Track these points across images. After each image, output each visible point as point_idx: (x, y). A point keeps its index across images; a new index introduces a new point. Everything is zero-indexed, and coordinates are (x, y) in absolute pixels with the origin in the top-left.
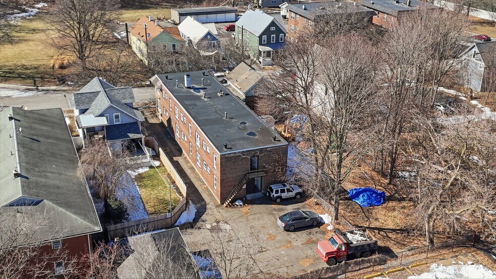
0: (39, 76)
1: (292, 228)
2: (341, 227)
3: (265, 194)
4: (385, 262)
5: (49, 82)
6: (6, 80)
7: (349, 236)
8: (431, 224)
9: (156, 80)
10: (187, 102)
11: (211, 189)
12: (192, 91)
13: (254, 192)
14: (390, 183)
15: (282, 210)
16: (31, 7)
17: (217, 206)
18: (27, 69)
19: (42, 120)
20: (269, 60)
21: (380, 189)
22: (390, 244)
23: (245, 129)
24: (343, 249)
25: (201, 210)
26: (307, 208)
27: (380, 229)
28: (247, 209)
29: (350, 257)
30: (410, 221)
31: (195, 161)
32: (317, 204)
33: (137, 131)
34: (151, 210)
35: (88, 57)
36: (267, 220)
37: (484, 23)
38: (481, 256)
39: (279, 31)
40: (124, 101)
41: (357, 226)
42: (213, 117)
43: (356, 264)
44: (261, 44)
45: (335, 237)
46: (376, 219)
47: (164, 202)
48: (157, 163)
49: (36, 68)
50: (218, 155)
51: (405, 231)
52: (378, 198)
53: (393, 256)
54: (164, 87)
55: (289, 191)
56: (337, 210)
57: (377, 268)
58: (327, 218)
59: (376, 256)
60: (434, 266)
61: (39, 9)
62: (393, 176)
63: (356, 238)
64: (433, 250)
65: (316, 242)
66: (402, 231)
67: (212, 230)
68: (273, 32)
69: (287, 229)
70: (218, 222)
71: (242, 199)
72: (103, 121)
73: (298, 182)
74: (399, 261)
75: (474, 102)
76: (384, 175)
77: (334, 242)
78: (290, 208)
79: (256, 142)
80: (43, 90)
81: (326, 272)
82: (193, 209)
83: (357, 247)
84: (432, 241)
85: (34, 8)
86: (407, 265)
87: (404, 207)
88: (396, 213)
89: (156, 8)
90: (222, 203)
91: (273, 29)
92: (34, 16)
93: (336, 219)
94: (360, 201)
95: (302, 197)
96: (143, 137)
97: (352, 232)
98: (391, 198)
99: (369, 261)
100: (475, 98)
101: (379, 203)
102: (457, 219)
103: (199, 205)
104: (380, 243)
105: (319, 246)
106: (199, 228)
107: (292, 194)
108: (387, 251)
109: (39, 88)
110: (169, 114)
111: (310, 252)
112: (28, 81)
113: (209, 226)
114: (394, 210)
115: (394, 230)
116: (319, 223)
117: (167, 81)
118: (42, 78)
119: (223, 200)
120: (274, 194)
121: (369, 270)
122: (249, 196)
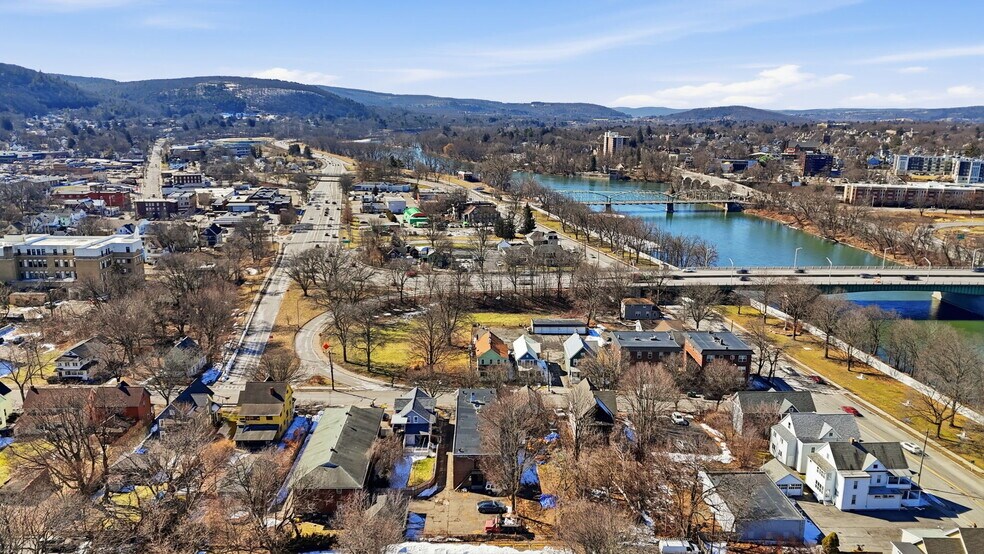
0: (398, 375)
4: (522, 540)
12: (474, 405)
15: (484, 499)
17: (450, 490)
19: (366, 416)
24: (497, 527)
28: (467, 494)
34: (410, 484)
44: (571, 365)
46: (544, 516)
47: (421, 480)
48: (433, 454)
61: (431, 308)
63: (509, 522)
67: (437, 503)
69: (480, 510)
70: (444, 499)
71: (467, 488)
72: (404, 421)
75: (723, 444)
83: (507, 528)
90: (454, 488)
100: (729, 440)
106: (431, 501)
113: (438, 501)
116: (503, 511)
117: (463, 394)
118: (399, 377)
122: (473, 487)
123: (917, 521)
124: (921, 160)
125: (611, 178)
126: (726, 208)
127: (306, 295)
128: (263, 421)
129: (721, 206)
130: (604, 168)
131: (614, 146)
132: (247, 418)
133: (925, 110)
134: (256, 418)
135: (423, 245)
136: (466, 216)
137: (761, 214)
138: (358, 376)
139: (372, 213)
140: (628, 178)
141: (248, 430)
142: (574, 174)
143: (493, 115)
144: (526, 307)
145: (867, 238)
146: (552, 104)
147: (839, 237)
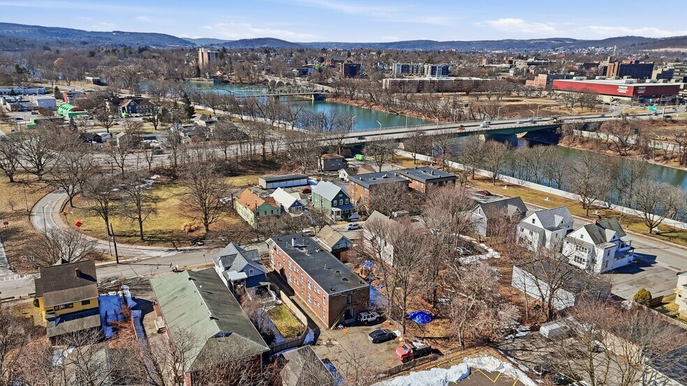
0: (175, 239)
1: (378, 341)
2: (408, 338)
3: (356, 319)
4: (436, 358)
5: (184, 243)
6: (152, 244)
7: (414, 343)
8: (462, 333)
9: (271, 242)
10: (298, 258)
11: (322, 320)
12: (297, 249)
13: (350, 318)
14: (434, 307)
15: (369, 329)
16: (147, 178)
17: (327, 329)
18: (164, 233)
19: (207, 278)
20: (339, 217)
21: (428, 311)
22: (439, 348)
23: (340, 276)
24: (412, 352)
25: (317, 333)
26: (384, 327)
27: (431, 338)
28: (346, 329)
29: (416, 357)
30: (449, 332)
31: (306, 300)
32: (391, 324)
33: (264, 280)
34: (285, 334)
35: (210, 223)
36: (361, 337)
37: (485, 179)
38: (492, 351)
39: (345, 196)
40: (253, 259)
41: (418, 337)
42: (317, 268)
43: (421, 361)
44: (333, 206)
45: (406, 345)
46: (428, 332)
47: (291, 328)
48: (280, 302)
49: (170, 232)
50: (327, 295)
51: (446, 338)
52: (428, 318)
53: (442, 355)
54: (278, 247)
55: (372, 316)
56: (404, 327)
57: (433, 362)
58: (398, 333)
59: (431, 355)
60: (466, 358)
61: (154, 180)
62: (436, 302)
63: (419, 345)
64: (464, 349)
65: (394, 349)
66: (444, 338)
67: (327, 345)
68: (341, 198)
69: (374, 342)
70: (330, 340)
71: (342, 324)
72: (244, 275)
73: (379, 311)
74: (445, 357)
75: (482, 245)
76: (430, 302)
77: (405, 348)
78: (374, 328)
79: (349, 286)
80: (181, 250)
81: (403, 367)
82: (312, 333)
83: (419, 350)
84: (463, 344)
85: (150, 179)
86: (450, 359)
87: (444, 323)
88: (440, 327)
89: (245, 175)
90: (330, 327)
91: (341, 195)
92: (152, 186)
93: (404, 333)
94: (417, 320)
95: (381, 319)
96: (269, 284)
97: (415, 341)
98: (435, 317)
99: (427, 359)
100: (483, 242)
101: (428, 321)
102: (476, 329)
103: (315, 329)
104: (433, 347)
105: (396, 351)
106: (319, 345)
107: (374, 318)
108: (437, 351)
109: (178, 248)
110: (282, 265)
111: (391, 356)
112: (169, 243)
113: (325, 343)
114: (438, 325)
115: (440, 338)
116: (393, 337)
117: (279, 242)
118: (178, 240)
119: (330, 326)
120: (363, 319)
121: (428, 364)
122: (346, 322)
123: (643, 270)
124: (408, 66)
125: (214, 81)
126: (313, 98)
127: (12, 181)
128: (78, 307)
129: (308, 97)
130: (207, 74)
131: (209, 59)
132: (57, 308)
133: (376, 44)
134: (67, 306)
135: (103, 132)
136: (124, 108)
137: (339, 100)
138: (134, 246)
139: (22, 111)
140: (227, 82)
141: (61, 321)
142: (184, 80)
143: (83, 40)
144: (240, 171)
145: (418, 110)
146: (131, 33)
147: (398, 111)
